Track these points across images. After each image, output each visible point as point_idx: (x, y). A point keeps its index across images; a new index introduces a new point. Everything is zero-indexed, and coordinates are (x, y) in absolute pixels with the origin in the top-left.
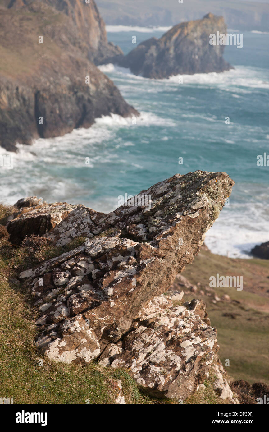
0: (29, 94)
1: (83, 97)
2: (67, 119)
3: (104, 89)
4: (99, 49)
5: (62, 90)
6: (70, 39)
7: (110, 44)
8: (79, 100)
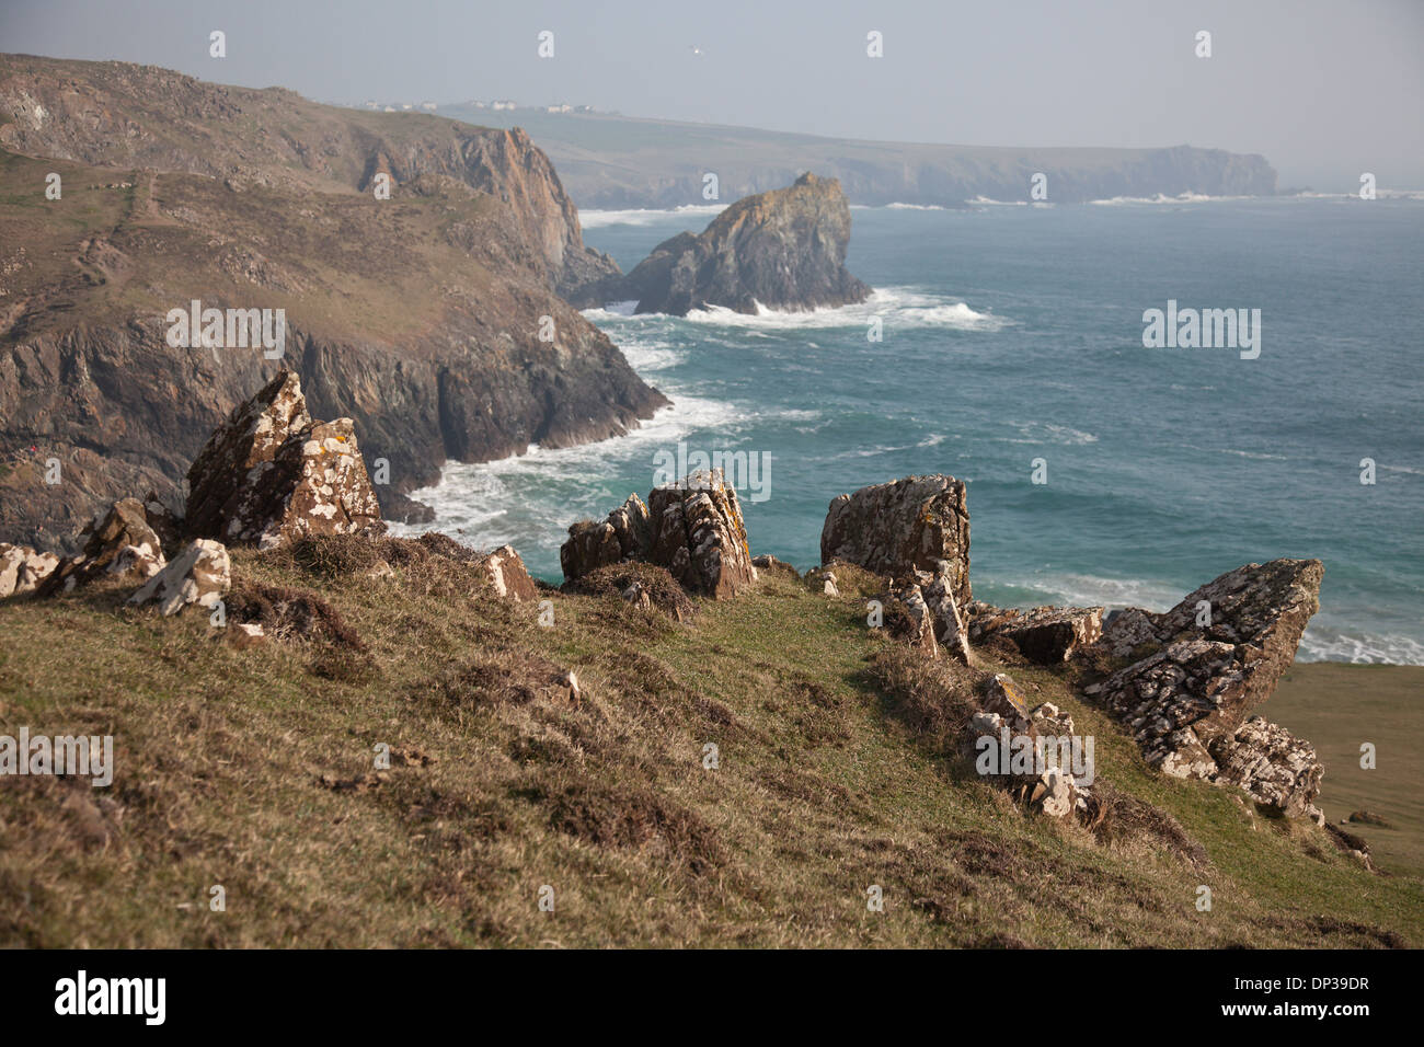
0: (425, 377)
1: (544, 373)
2: (513, 425)
3: (590, 354)
4: (567, 265)
5: (498, 362)
6: (507, 249)
7: (590, 251)
8: (537, 381)
